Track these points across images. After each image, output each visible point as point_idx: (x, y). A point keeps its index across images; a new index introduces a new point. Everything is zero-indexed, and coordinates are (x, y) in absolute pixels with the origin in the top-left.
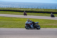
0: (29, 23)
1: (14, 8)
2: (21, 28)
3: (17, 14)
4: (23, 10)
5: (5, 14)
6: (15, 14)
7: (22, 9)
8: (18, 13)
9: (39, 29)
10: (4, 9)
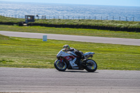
0: (65, 55)
1: (98, 21)
2: (114, 69)
3: (105, 36)
4: (118, 25)
5: (75, 34)
6: (99, 36)
7: (116, 22)
8: (107, 32)
9: (93, 71)
10: (72, 23)
